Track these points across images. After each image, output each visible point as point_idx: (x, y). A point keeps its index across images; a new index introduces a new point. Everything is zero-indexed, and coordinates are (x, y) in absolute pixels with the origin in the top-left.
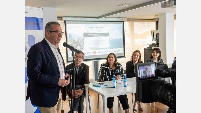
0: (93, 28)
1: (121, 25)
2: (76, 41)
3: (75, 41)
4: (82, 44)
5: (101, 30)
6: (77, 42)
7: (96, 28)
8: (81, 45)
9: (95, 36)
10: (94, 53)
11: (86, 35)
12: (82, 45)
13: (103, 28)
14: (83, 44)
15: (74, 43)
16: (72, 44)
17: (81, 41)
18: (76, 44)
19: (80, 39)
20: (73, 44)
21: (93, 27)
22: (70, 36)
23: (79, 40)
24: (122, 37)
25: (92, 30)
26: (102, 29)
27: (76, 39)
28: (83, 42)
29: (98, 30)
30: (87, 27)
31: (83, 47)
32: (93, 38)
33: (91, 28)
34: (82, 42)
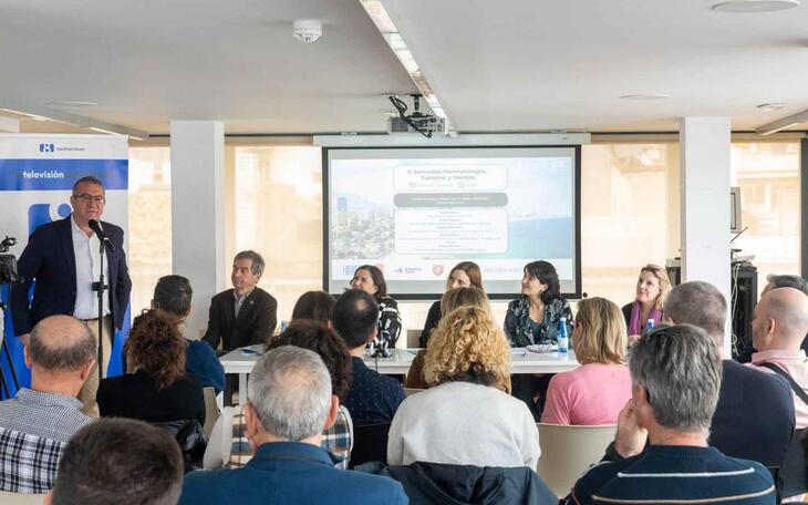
0: (435, 175)
1: (565, 162)
2: (363, 221)
3: (360, 223)
4: (387, 234)
5: (472, 181)
6: (366, 228)
7: (447, 175)
8: (382, 236)
9: (440, 206)
10: (438, 270)
11: (403, 201)
12: (386, 239)
13: (478, 172)
14: (392, 235)
15: (356, 229)
16: (349, 233)
17: (384, 223)
18: (363, 235)
19: (379, 215)
20: (354, 233)
21: (437, 168)
22: (343, 202)
23: (377, 219)
24: (570, 213)
25: (431, 181)
26: (473, 178)
27: (364, 216)
28: (393, 228)
29: (457, 181)
30: (409, 172)
31: (392, 246)
32: (436, 211)
33: (430, 172)
34: (388, 226)
